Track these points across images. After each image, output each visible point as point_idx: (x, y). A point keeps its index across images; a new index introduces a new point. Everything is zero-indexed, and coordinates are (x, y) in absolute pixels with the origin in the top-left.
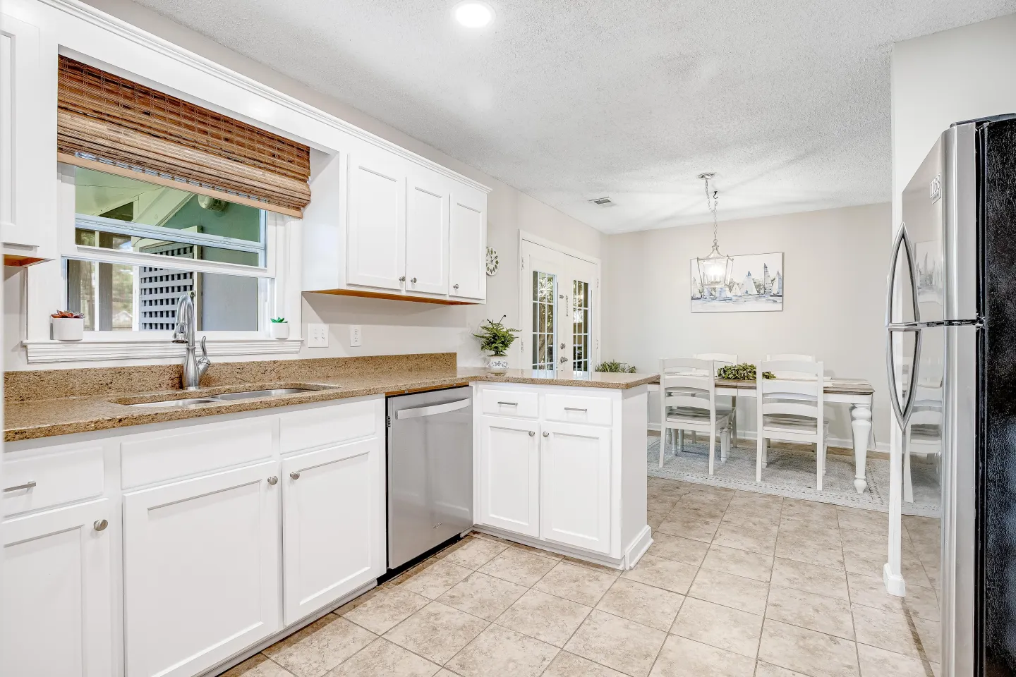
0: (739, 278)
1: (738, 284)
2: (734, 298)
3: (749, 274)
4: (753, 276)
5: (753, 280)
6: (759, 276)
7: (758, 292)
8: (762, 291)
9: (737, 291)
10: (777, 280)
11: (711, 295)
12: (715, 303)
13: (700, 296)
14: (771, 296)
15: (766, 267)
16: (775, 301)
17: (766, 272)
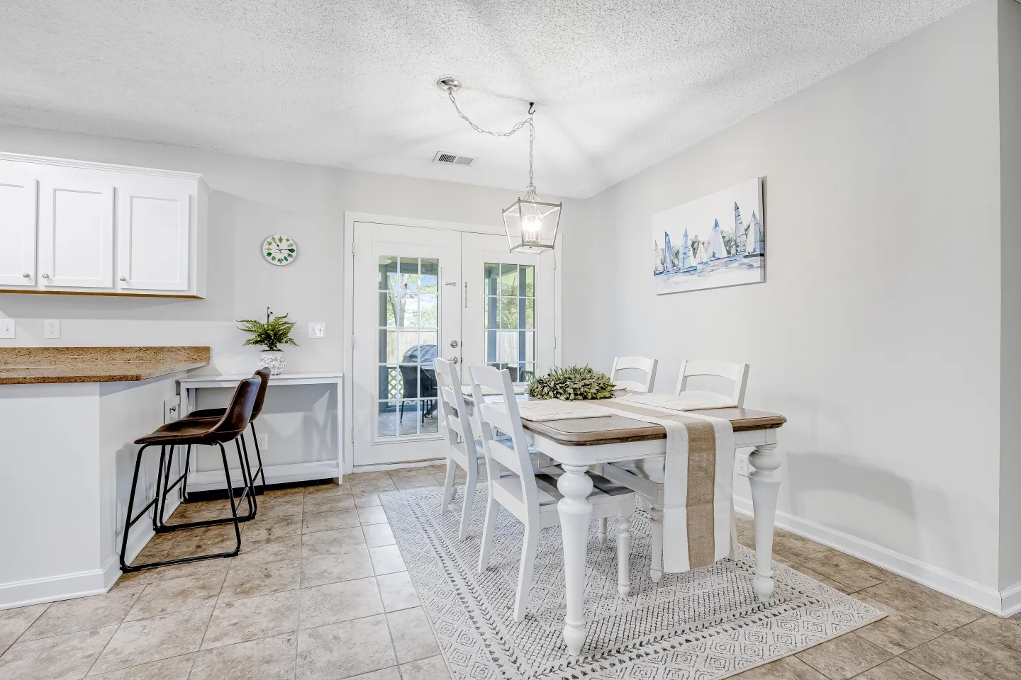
0: (703, 232)
1: (703, 244)
2: (700, 267)
3: (716, 225)
4: (721, 227)
5: (722, 232)
6: (728, 226)
7: (729, 252)
8: (733, 251)
9: (703, 255)
10: (752, 228)
11: (674, 265)
12: (680, 278)
13: (661, 269)
14: (746, 257)
15: (737, 208)
16: (751, 266)
17: (738, 216)
